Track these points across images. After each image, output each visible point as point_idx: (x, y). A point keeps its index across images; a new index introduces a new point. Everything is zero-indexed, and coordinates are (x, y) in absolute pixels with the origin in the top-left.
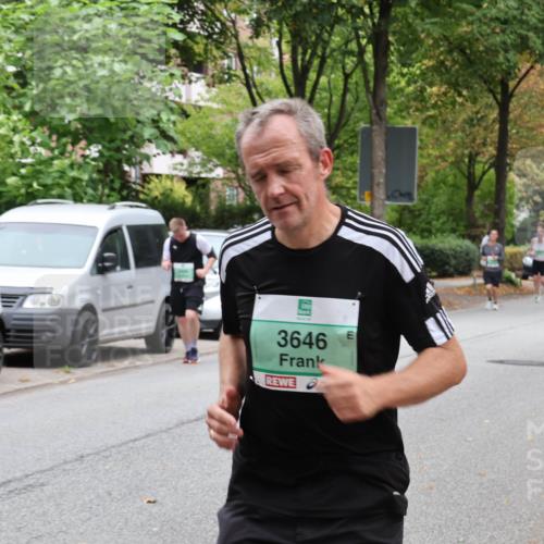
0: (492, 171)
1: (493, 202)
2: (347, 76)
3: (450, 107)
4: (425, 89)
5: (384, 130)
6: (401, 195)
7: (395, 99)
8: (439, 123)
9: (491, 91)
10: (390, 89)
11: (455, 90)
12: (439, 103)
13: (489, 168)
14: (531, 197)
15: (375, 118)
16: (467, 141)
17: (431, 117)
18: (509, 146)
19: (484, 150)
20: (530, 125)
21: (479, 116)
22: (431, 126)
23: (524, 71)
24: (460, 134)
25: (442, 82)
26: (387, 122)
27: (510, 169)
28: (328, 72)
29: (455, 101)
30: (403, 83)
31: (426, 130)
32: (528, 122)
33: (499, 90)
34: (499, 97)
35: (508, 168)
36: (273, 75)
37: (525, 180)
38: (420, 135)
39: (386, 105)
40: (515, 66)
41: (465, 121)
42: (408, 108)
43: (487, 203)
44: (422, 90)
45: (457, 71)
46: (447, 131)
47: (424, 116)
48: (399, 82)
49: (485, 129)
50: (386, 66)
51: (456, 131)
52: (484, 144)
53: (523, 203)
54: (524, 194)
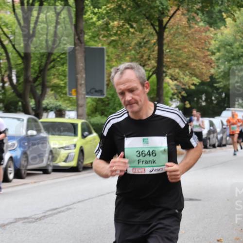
0: (154, 76)
1: (155, 96)
3: (126, 34)
4: (109, 24)
5: (83, 49)
6: (96, 91)
7: (90, 29)
8: (119, 44)
9: (152, 25)
10: (86, 23)
11: (129, 24)
12: (119, 32)
13: (153, 74)
14: (180, 93)
15: (77, 42)
16: (138, 57)
17: (113, 41)
18: (165, 60)
19: (149, 63)
20: (177, 47)
21: (145, 40)
22: (114, 47)
23: (172, 12)
24: (133, 52)
25: (120, 19)
26: (85, 45)
27: (166, 76)
29: (129, 31)
30: (95, 19)
31: (111, 49)
32: (177, 45)
33: (157, 23)
34: (157, 28)
35: (164, 75)
36: (9, 13)
37: (175, 82)
38: (107, 52)
39: (84, 34)
40: (167, 8)
41: (136, 44)
42: (98, 35)
43: (152, 96)
44: (107, 24)
45: (130, 11)
46: (125, 50)
47: (109, 41)
48: (92, 18)
49: (149, 49)
50: (83, 8)
51: (130, 50)
52: (149, 59)
53: (175, 96)
54: (176, 91)
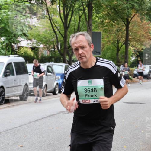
0: (124, 45)
1: (124, 55)
2: (80, 17)
3: (111, 26)
4: (104, 21)
5: (91, 33)
6: (97, 53)
7: (95, 24)
8: (108, 31)
9: (124, 21)
10: (93, 21)
11: (113, 21)
12: (108, 25)
13: (123, 44)
14: (136, 53)
15: (88, 29)
16: (117, 36)
17: (105, 29)
18: (129, 38)
19: (122, 39)
20: (135, 32)
21: (120, 29)
22: (106, 32)
23: (133, 15)
24: (114, 34)
25: (109, 19)
26: (92, 31)
27: (130, 45)
28: (74, 16)
29: (113, 24)
31: (104, 33)
32: (135, 31)
33: (126, 21)
34: (126, 23)
35: (129, 45)
36: (58, 17)
37: (134, 48)
38: (102, 34)
39: (92, 26)
40: (131, 14)
41: (116, 31)
42: (98, 26)
43: (123, 55)
44: (103, 21)
45: (113, 15)
46: (110, 33)
47: (103, 29)
48: (96, 19)
49: (122, 33)
50: (92, 14)
51: (113, 33)
52: (122, 37)
53: (134, 55)
54: (134, 52)
